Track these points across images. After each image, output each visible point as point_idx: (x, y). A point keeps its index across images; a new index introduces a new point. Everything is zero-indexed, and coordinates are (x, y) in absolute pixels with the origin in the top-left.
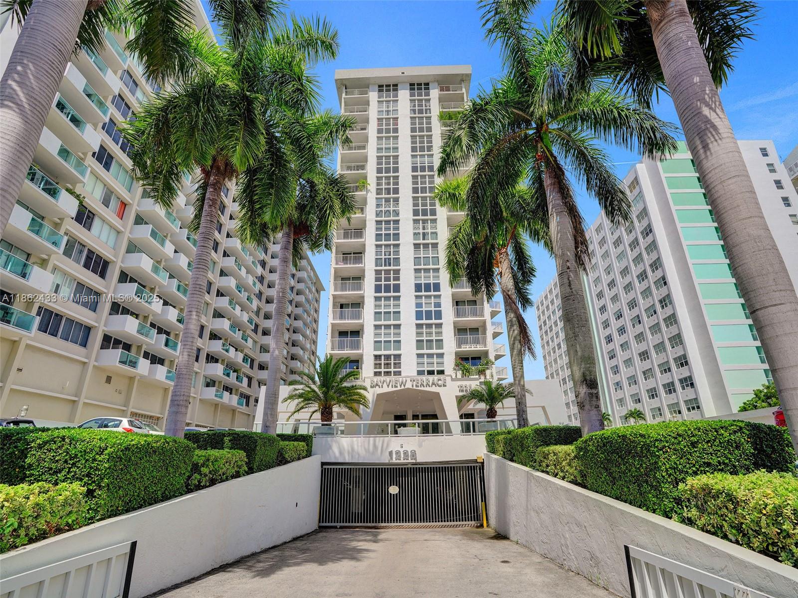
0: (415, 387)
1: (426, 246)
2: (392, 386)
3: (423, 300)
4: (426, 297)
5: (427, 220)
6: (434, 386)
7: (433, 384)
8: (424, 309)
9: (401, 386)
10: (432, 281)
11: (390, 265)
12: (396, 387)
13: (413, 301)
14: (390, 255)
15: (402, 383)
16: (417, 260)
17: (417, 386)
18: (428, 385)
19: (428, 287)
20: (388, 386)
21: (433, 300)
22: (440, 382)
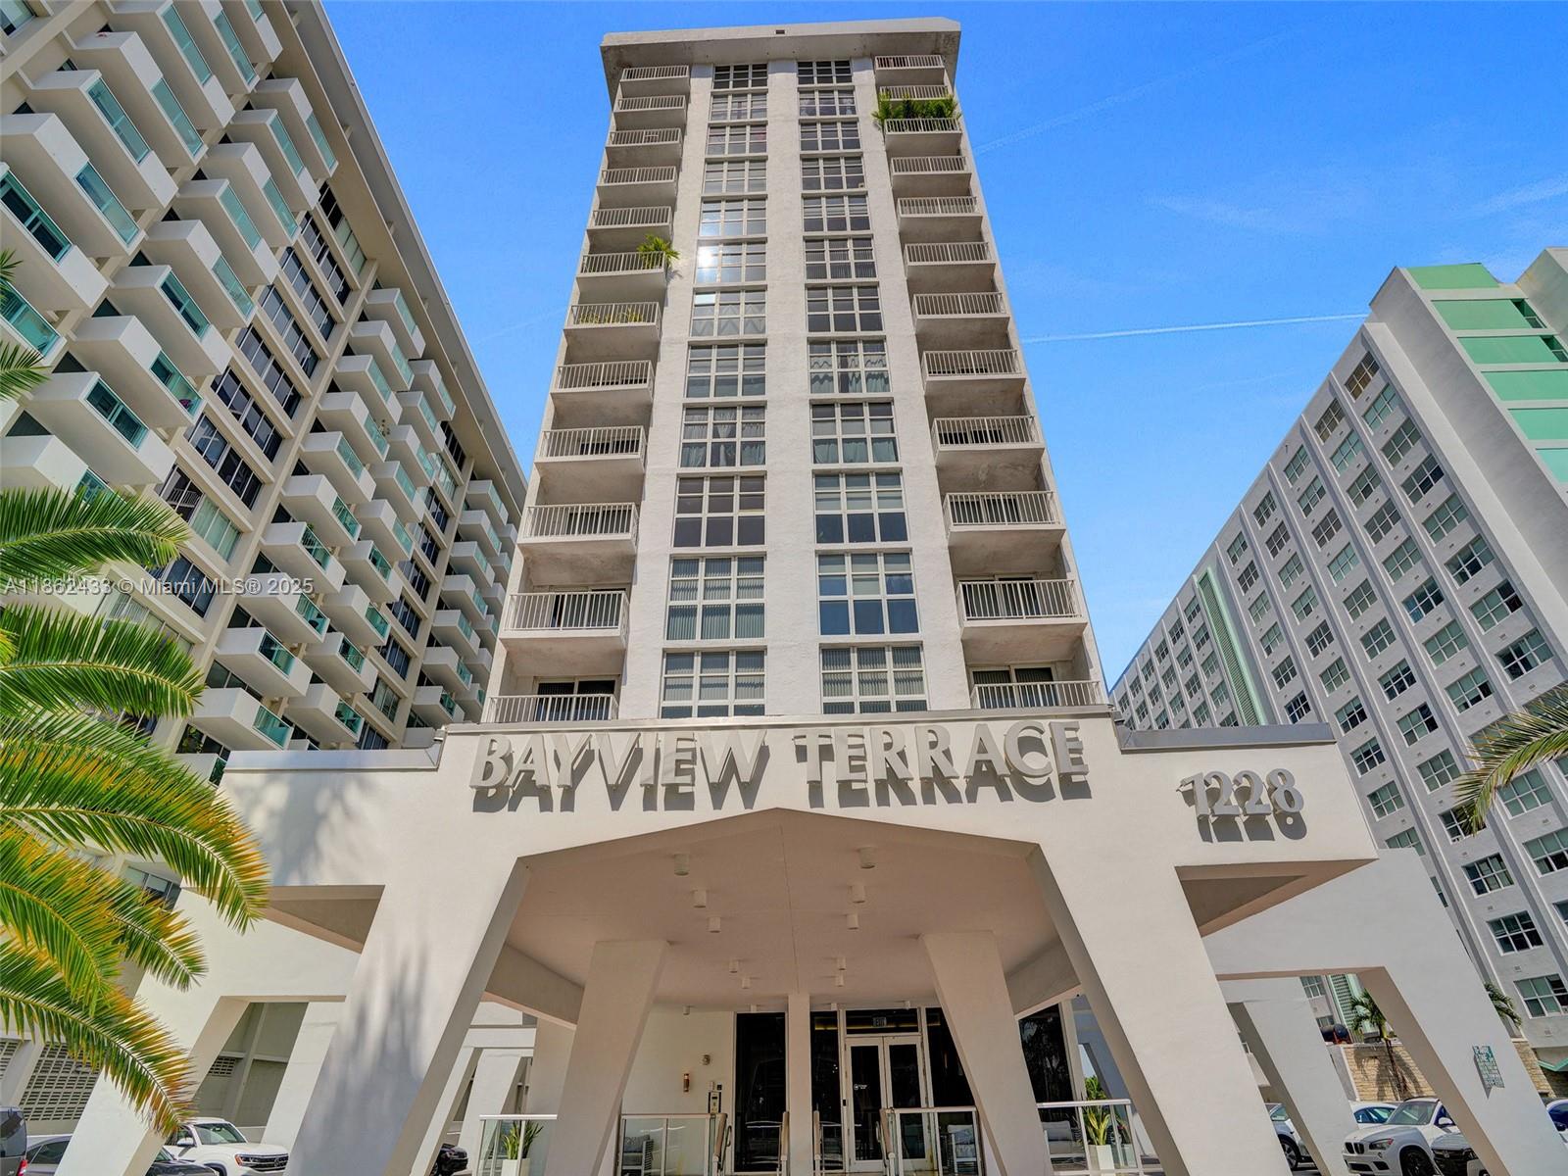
0: (831, 806)
1: (852, 408)
2: (650, 791)
3: (848, 569)
4: (859, 557)
5: (854, 342)
6: (988, 793)
7: (984, 774)
8: (851, 596)
9: (718, 791)
10: (875, 509)
11: (731, 462)
12: (679, 799)
13: (811, 571)
14: (732, 434)
15: (731, 766)
16: (822, 447)
17: (849, 793)
18: (938, 782)
19: (861, 528)
20: (616, 794)
21: (881, 568)
22: (1033, 762)
